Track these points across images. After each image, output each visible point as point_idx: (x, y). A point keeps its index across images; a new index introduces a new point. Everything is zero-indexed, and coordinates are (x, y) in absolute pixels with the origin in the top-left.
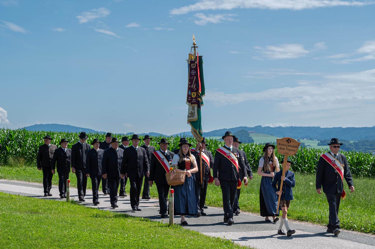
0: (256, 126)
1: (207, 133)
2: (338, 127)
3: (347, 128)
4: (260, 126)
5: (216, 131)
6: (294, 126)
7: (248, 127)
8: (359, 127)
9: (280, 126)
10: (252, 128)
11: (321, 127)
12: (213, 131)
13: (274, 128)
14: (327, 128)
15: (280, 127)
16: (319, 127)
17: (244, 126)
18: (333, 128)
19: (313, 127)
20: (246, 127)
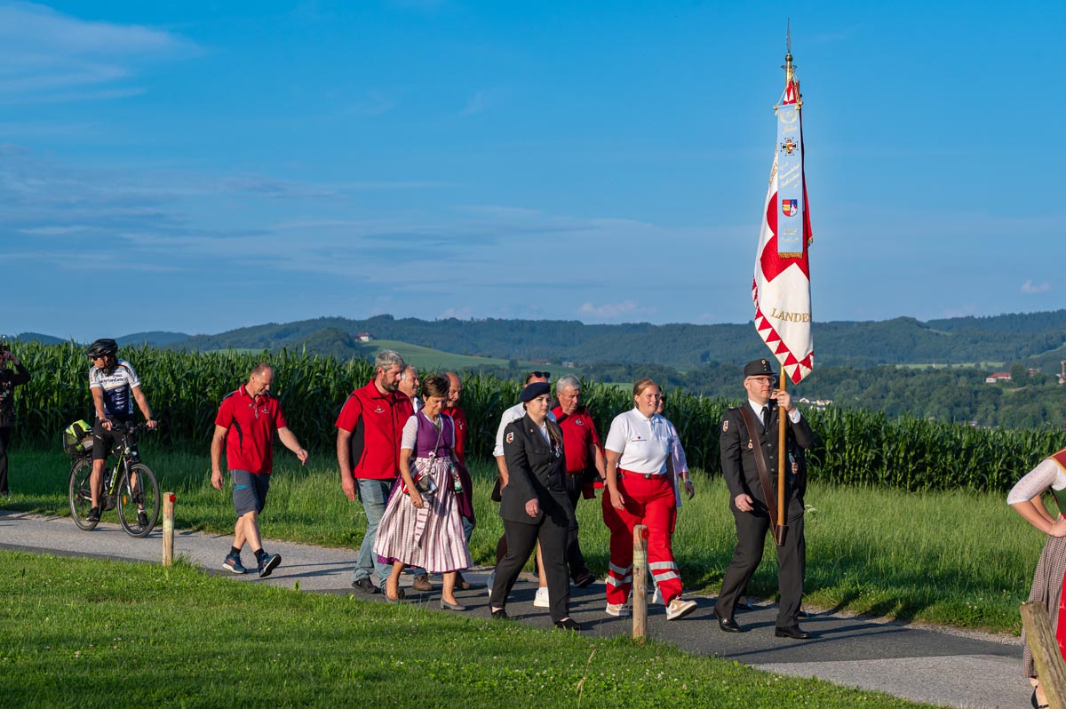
0: (375, 317)
1: (214, 337)
2: (638, 321)
3: (667, 325)
4: (388, 318)
5: (243, 330)
6: (496, 318)
7: (347, 318)
8: (706, 323)
9: (451, 319)
10: (359, 321)
11: (585, 324)
12: (232, 331)
13: (432, 324)
14: (604, 325)
15: (453, 323)
16: (578, 324)
17: (336, 317)
18: (623, 324)
19: (559, 322)
20: (340, 320)
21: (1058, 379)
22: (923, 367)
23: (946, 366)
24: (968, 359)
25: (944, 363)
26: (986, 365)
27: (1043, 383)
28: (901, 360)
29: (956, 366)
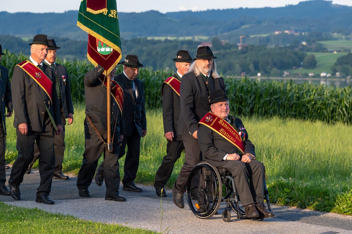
21: (238, 46)
22: (163, 39)
23: (175, 38)
24: (188, 35)
25: (175, 36)
26: (198, 38)
27: (230, 49)
28: (151, 34)
29: (181, 38)
